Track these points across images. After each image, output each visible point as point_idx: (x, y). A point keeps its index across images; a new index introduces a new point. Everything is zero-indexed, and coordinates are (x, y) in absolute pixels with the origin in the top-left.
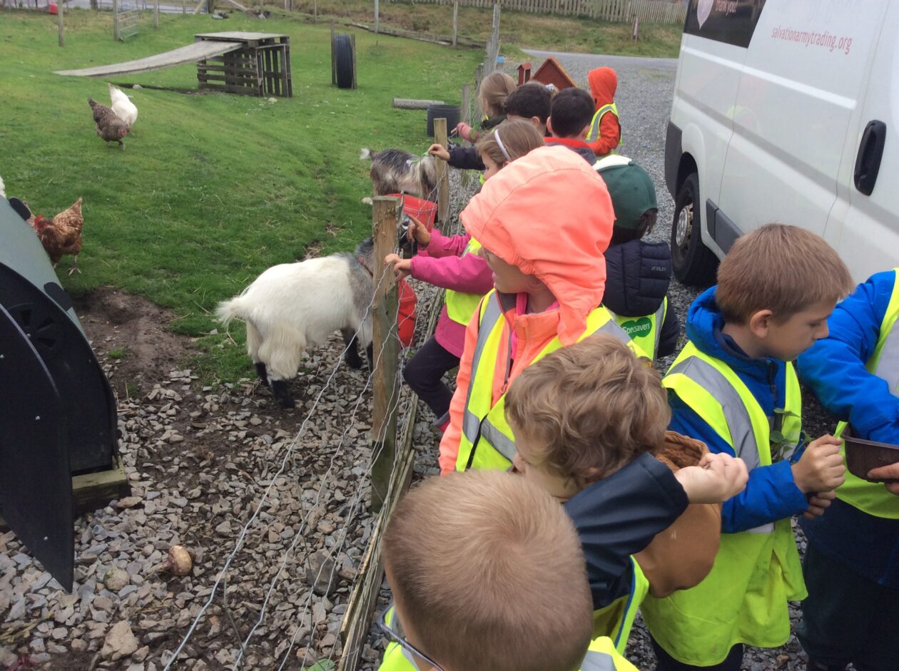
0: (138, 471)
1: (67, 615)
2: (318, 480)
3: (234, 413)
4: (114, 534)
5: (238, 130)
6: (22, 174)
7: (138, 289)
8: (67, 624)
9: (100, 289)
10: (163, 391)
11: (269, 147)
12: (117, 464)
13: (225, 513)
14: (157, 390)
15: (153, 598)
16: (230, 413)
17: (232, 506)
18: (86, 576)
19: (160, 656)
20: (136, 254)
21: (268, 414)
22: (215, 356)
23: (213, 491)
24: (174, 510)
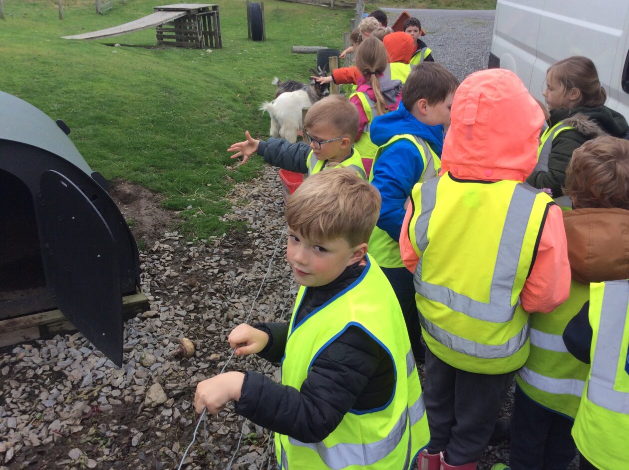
0: (152, 295)
1: (120, 381)
2: (268, 298)
3: (209, 258)
4: (142, 333)
5: (189, 72)
6: (53, 107)
7: (138, 181)
8: (120, 387)
9: (113, 180)
10: (161, 245)
11: (212, 83)
12: (140, 290)
13: (211, 319)
14: (157, 245)
15: (172, 370)
16: (207, 258)
17: (215, 315)
18: (128, 359)
19: (181, 404)
20: (133, 157)
21: (231, 258)
22: (192, 223)
23: (202, 306)
24: (179, 318)
